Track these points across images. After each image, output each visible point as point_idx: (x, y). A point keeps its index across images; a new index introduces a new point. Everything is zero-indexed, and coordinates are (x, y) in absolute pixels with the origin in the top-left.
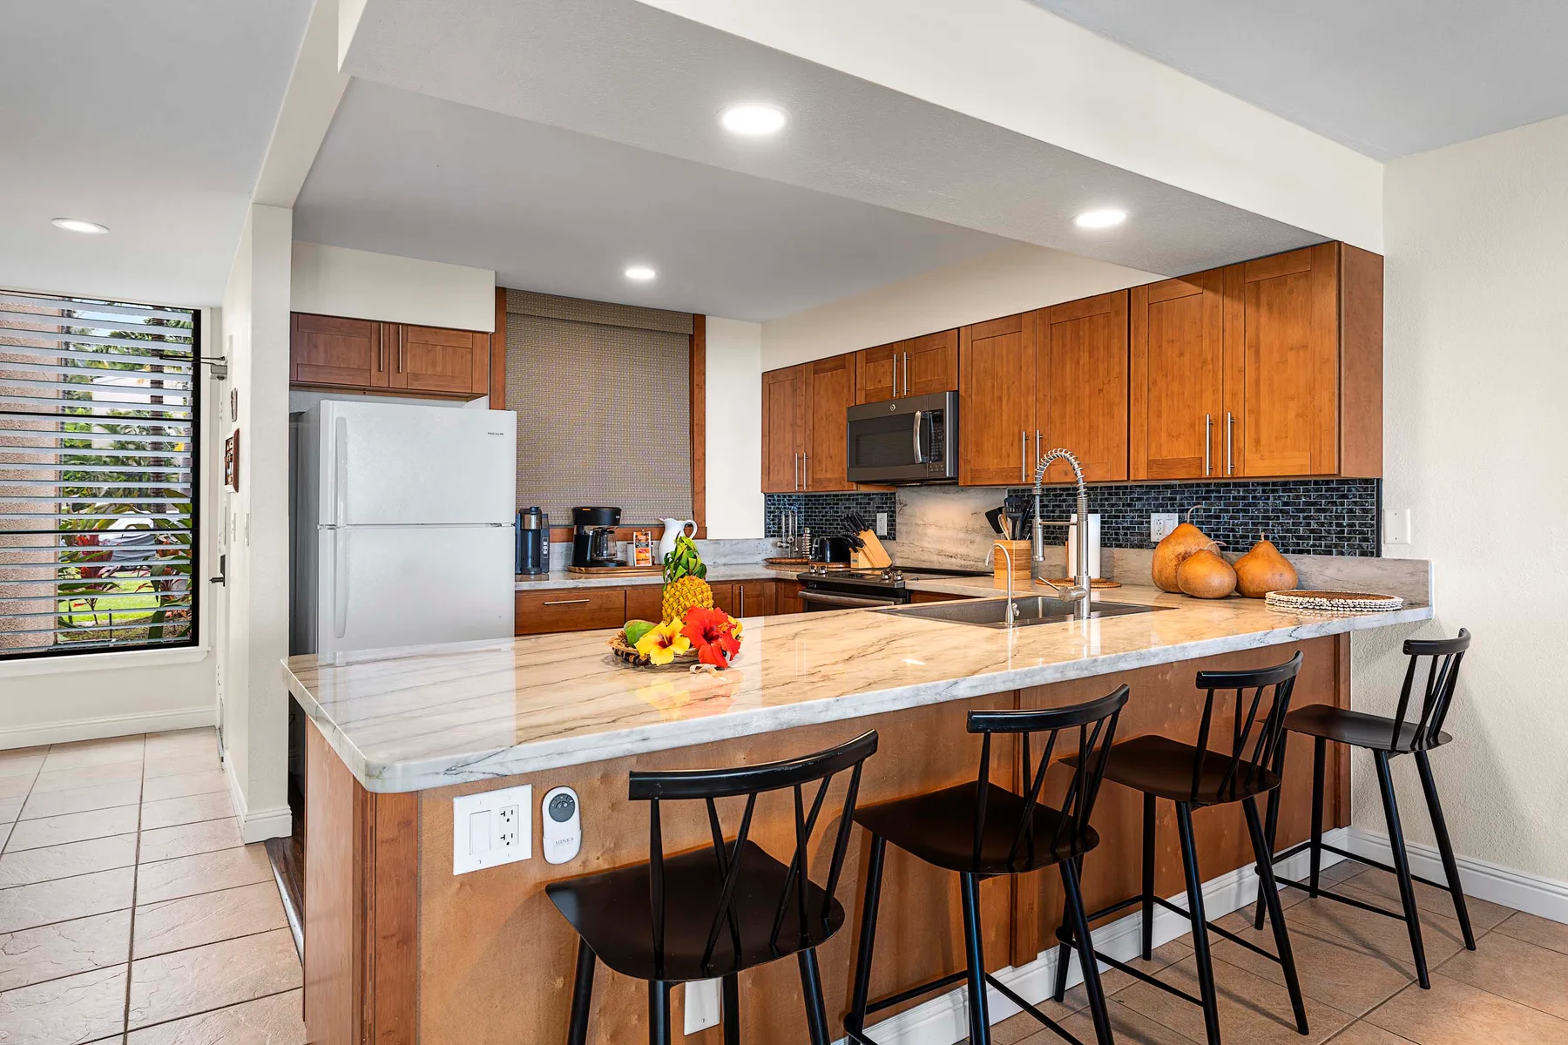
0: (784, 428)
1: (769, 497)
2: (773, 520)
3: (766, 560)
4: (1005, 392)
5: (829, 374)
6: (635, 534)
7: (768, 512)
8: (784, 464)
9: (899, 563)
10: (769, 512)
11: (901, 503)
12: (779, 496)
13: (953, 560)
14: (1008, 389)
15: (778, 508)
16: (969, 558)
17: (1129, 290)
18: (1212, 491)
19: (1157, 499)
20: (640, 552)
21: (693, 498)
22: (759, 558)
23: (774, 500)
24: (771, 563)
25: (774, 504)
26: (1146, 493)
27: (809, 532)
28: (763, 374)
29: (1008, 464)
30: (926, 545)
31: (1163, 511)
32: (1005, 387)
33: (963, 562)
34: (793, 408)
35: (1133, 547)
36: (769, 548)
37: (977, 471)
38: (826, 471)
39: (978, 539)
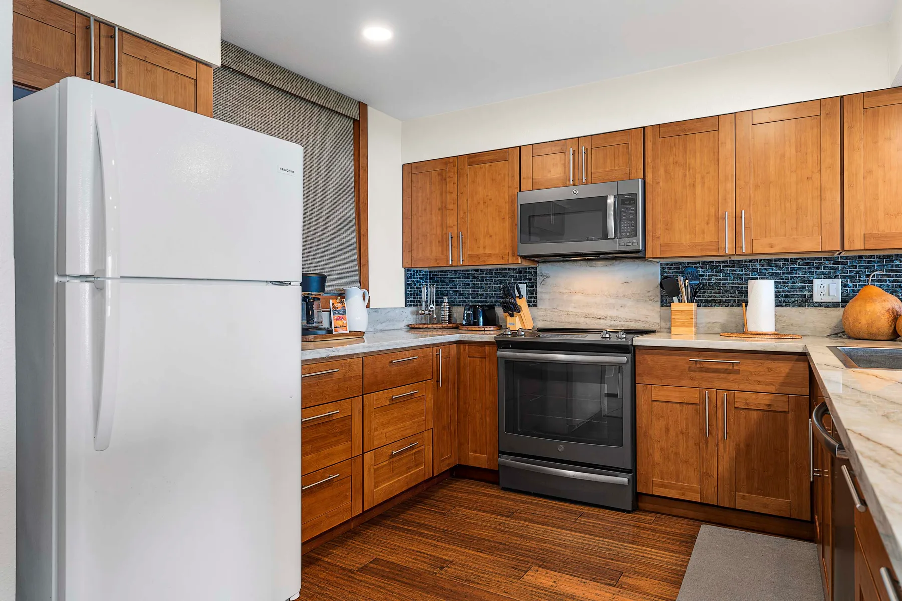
0: (431, 211)
1: (407, 271)
2: (411, 291)
3: (408, 326)
4: (698, 180)
5: (487, 165)
6: (331, 301)
7: (407, 284)
8: (431, 243)
9: (541, 325)
10: (409, 285)
11: (542, 276)
12: (414, 272)
13: (602, 321)
14: (702, 178)
15: (414, 282)
16: (619, 319)
17: (842, 97)
18: (874, 262)
19: (818, 268)
20: (337, 319)
21: (360, 270)
22: (403, 324)
23: (411, 274)
24: (412, 328)
25: (411, 278)
26: (808, 264)
27: (447, 300)
28: (404, 165)
29: (703, 238)
30: (571, 309)
31: (826, 278)
32: (698, 176)
33: (613, 322)
34: (442, 194)
35: (794, 306)
36: (409, 315)
37: (668, 245)
38: (484, 248)
39: (630, 303)
